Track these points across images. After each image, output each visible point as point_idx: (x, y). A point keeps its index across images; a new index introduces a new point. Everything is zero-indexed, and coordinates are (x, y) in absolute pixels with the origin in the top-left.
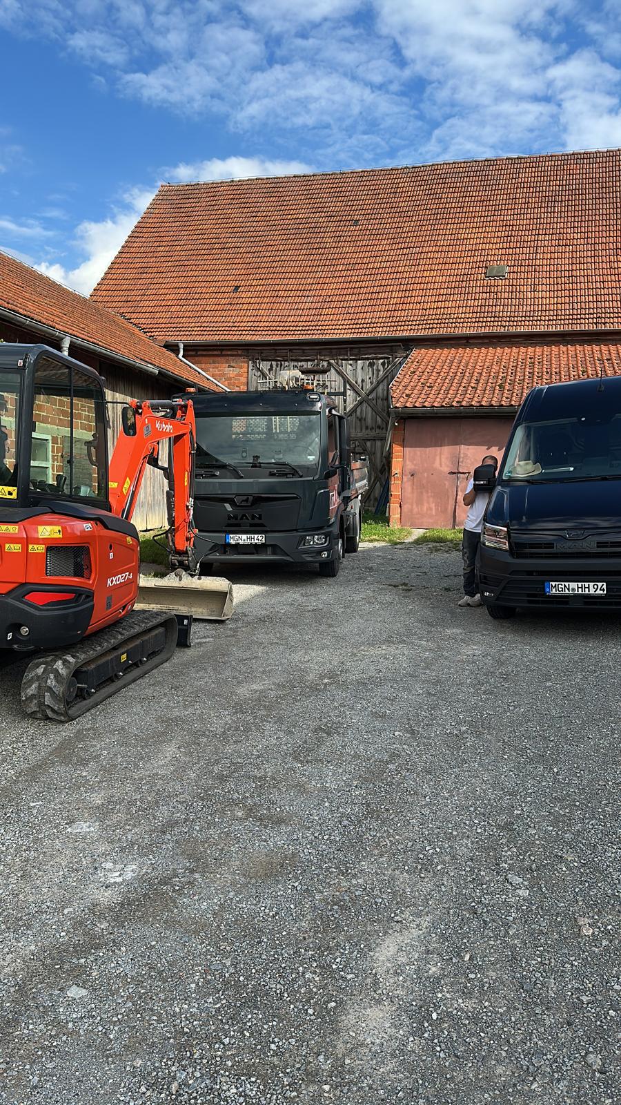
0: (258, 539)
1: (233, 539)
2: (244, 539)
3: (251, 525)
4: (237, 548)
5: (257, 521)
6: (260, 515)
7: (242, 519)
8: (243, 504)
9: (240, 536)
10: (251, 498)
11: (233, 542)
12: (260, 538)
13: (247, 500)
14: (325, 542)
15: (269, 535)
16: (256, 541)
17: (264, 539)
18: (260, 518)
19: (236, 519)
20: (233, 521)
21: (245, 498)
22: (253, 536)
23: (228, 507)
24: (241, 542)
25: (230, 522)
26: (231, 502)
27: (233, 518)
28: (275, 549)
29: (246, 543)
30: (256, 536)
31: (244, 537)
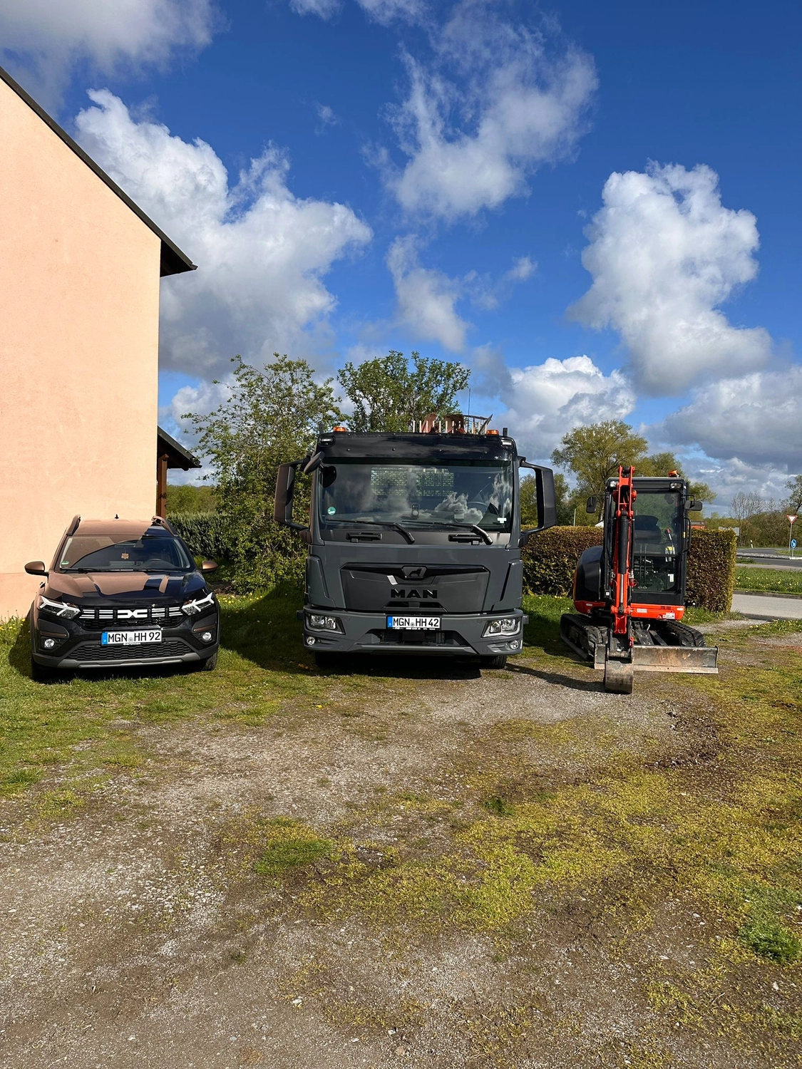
0: (431, 623)
1: (397, 623)
2: (412, 623)
3: (423, 605)
4: (403, 635)
5: (430, 599)
6: (435, 592)
7: (410, 596)
8: (414, 575)
9: (407, 618)
10: (424, 569)
11: (397, 627)
12: (434, 623)
13: (418, 572)
14: (516, 628)
15: (447, 618)
16: (428, 626)
17: (438, 624)
18: (435, 595)
19: (403, 596)
20: (398, 599)
21: (416, 569)
22: (424, 619)
23: (392, 580)
24: (408, 627)
25: (393, 599)
26: (398, 574)
27: (398, 595)
28: (450, 636)
29: (415, 628)
30: (428, 619)
31: (413, 620)
